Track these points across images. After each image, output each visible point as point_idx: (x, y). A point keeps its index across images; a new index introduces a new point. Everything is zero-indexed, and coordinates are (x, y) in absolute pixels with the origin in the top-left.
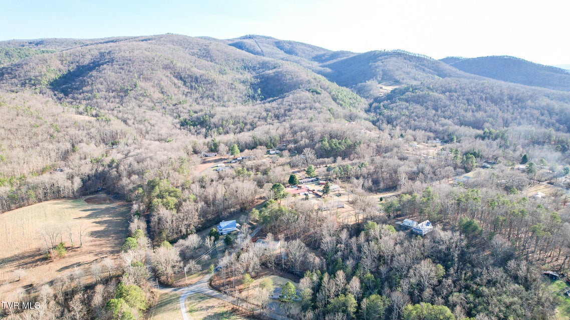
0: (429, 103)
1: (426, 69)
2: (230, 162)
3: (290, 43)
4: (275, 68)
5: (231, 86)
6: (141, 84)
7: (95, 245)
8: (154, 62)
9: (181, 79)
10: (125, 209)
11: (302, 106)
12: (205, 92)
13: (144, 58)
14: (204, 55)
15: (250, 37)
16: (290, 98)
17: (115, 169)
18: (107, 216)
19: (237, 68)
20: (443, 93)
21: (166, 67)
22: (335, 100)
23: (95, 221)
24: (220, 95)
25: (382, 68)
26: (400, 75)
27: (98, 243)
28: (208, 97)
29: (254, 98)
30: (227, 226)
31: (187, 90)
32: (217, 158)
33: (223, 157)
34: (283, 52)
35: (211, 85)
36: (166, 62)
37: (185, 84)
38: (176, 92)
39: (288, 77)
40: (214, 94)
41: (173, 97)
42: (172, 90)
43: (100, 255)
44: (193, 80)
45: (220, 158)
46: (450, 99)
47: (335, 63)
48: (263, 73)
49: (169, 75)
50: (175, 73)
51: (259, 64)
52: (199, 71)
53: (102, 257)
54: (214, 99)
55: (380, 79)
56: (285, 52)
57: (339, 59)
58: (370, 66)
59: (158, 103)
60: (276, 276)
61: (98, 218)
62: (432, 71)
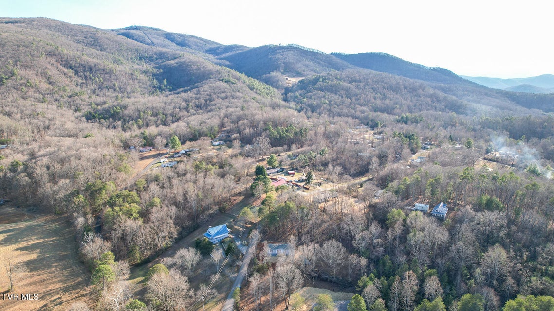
0: (342, 92)
1: (321, 62)
2: (173, 157)
3: (181, 35)
4: (175, 58)
5: (132, 76)
6: (19, 72)
7: (34, 283)
8: (33, 48)
9: (71, 67)
10: (58, 225)
11: (223, 95)
12: (103, 83)
13: (17, 42)
14: (92, 43)
15: (136, 28)
16: (206, 88)
17: (23, 174)
18: (34, 237)
19: (132, 59)
20: (350, 82)
21: (50, 54)
22: (252, 89)
23: (18, 247)
24: (122, 86)
25: (283, 60)
26: (300, 67)
27: (37, 279)
28: (108, 88)
29: (160, 89)
30: (218, 232)
31: (80, 81)
32: (153, 153)
33: (161, 152)
34: (174, 44)
35: (109, 75)
36: (48, 48)
37: (77, 73)
38: (67, 82)
39: (195, 67)
40: (114, 85)
41: (67, 88)
42: (63, 81)
43: (48, 297)
44: (87, 69)
45: (158, 152)
46: (358, 88)
47: (232, 55)
48: (163, 63)
49: (55, 63)
50: (62, 61)
51: (156, 54)
52: (91, 60)
53: (53, 299)
54: (115, 90)
55: (282, 71)
56: (177, 44)
57: (234, 52)
58: (270, 59)
59: (48, 94)
60: (309, 287)
61: (20, 242)
62: (327, 65)
